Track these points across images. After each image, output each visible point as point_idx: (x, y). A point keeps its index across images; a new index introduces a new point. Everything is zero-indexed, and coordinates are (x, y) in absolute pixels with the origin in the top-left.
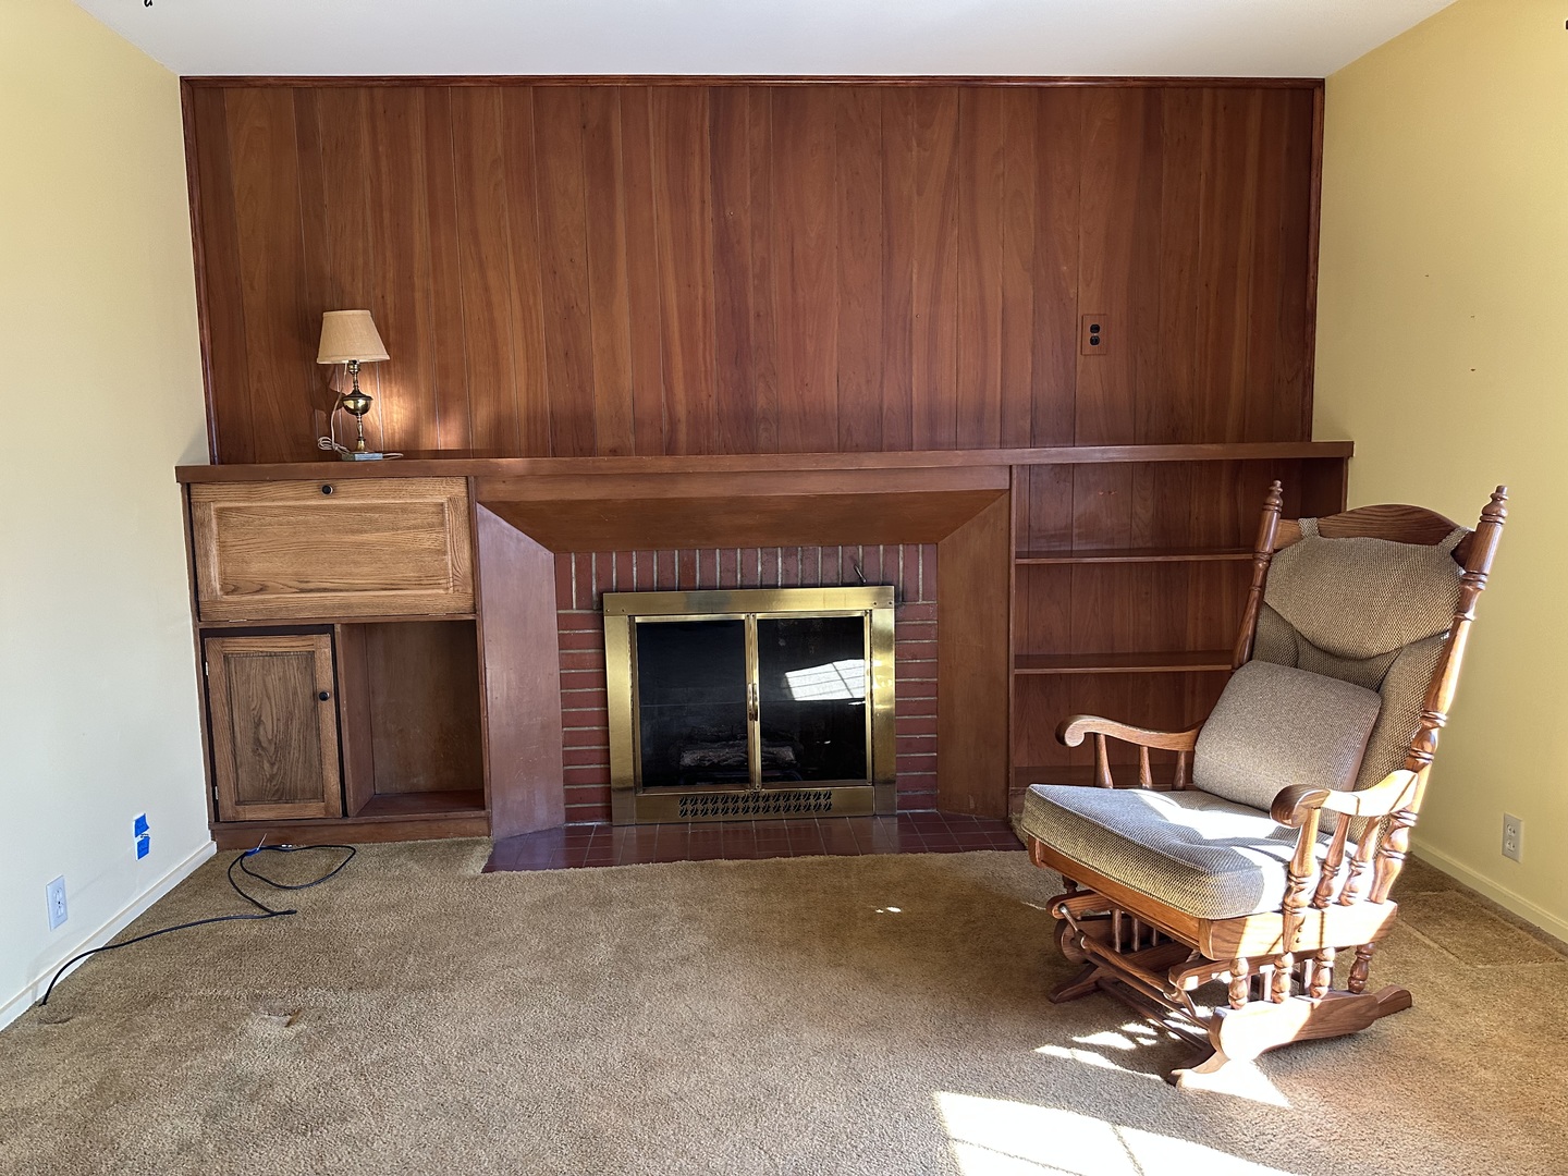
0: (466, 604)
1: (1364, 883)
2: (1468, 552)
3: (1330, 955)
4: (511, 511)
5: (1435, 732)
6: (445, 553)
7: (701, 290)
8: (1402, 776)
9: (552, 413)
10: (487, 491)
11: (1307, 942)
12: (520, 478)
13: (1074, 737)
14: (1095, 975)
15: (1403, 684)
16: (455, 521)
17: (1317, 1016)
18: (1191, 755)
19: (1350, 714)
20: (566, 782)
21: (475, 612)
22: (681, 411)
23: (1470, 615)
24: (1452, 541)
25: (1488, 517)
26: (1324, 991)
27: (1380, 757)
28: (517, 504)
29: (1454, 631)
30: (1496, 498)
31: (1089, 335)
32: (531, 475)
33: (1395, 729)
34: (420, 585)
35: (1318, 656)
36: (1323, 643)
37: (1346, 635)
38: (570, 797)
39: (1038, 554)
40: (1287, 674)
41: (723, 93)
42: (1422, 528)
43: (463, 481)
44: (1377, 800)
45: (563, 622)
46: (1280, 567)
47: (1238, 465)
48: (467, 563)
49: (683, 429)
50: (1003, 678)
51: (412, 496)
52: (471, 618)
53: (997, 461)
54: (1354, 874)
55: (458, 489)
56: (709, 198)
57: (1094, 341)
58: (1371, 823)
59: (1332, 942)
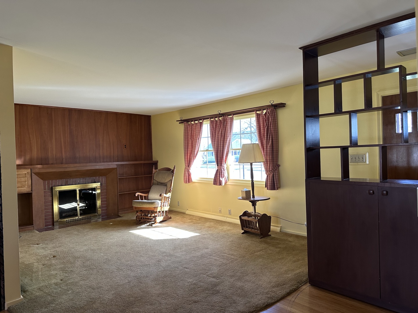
0: (30, 190)
1: (167, 204)
2: (173, 171)
3: (165, 211)
4: (37, 174)
5: (171, 189)
6: (26, 182)
7: (67, 139)
8: (169, 193)
9: (41, 158)
10: (34, 171)
11: (163, 210)
12: (40, 169)
13: (136, 195)
14: (141, 221)
15: (169, 185)
16: (29, 176)
17: (164, 218)
18: (148, 196)
19: (164, 189)
20: (45, 220)
21: (32, 191)
22: (64, 157)
23: (173, 177)
24: (171, 171)
25: (174, 168)
26: (164, 215)
27: (167, 191)
28: (39, 173)
29: (172, 179)
30: (175, 166)
31: (124, 146)
32: (43, 168)
33: (168, 189)
34: (22, 187)
35: (160, 184)
36: (160, 182)
37: (163, 181)
38: (46, 222)
39: (121, 177)
40: (157, 186)
41: (70, 111)
42: (168, 170)
43: (30, 169)
44: (167, 195)
45: (45, 192)
46: (155, 174)
47: (144, 164)
48: (30, 183)
49: (64, 160)
50: (117, 195)
51: (20, 172)
52: (31, 192)
53: (116, 164)
54: (166, 203)
55: (29, 171)
56: (68, 125)
57: (125, 147)
58: (167, 197)
59: (165, 210)
